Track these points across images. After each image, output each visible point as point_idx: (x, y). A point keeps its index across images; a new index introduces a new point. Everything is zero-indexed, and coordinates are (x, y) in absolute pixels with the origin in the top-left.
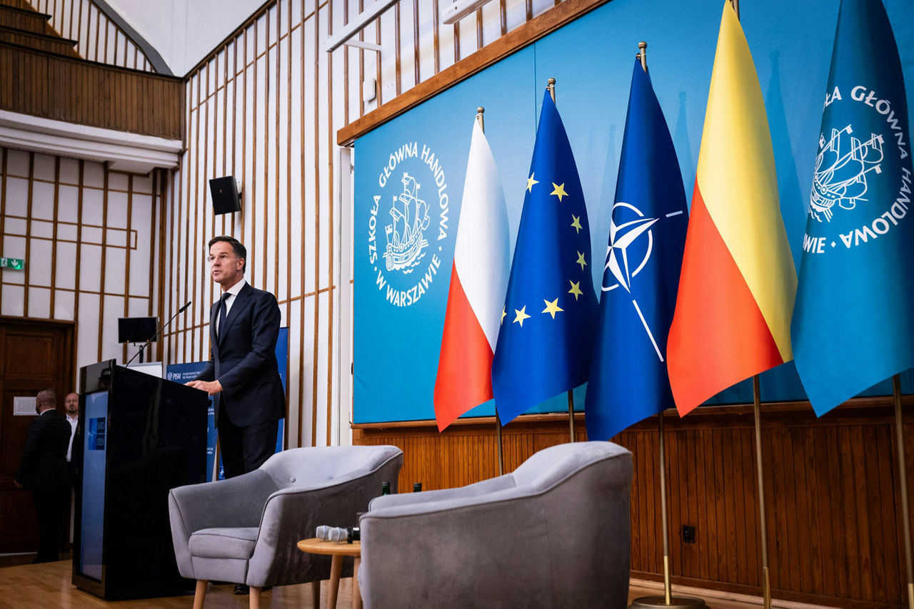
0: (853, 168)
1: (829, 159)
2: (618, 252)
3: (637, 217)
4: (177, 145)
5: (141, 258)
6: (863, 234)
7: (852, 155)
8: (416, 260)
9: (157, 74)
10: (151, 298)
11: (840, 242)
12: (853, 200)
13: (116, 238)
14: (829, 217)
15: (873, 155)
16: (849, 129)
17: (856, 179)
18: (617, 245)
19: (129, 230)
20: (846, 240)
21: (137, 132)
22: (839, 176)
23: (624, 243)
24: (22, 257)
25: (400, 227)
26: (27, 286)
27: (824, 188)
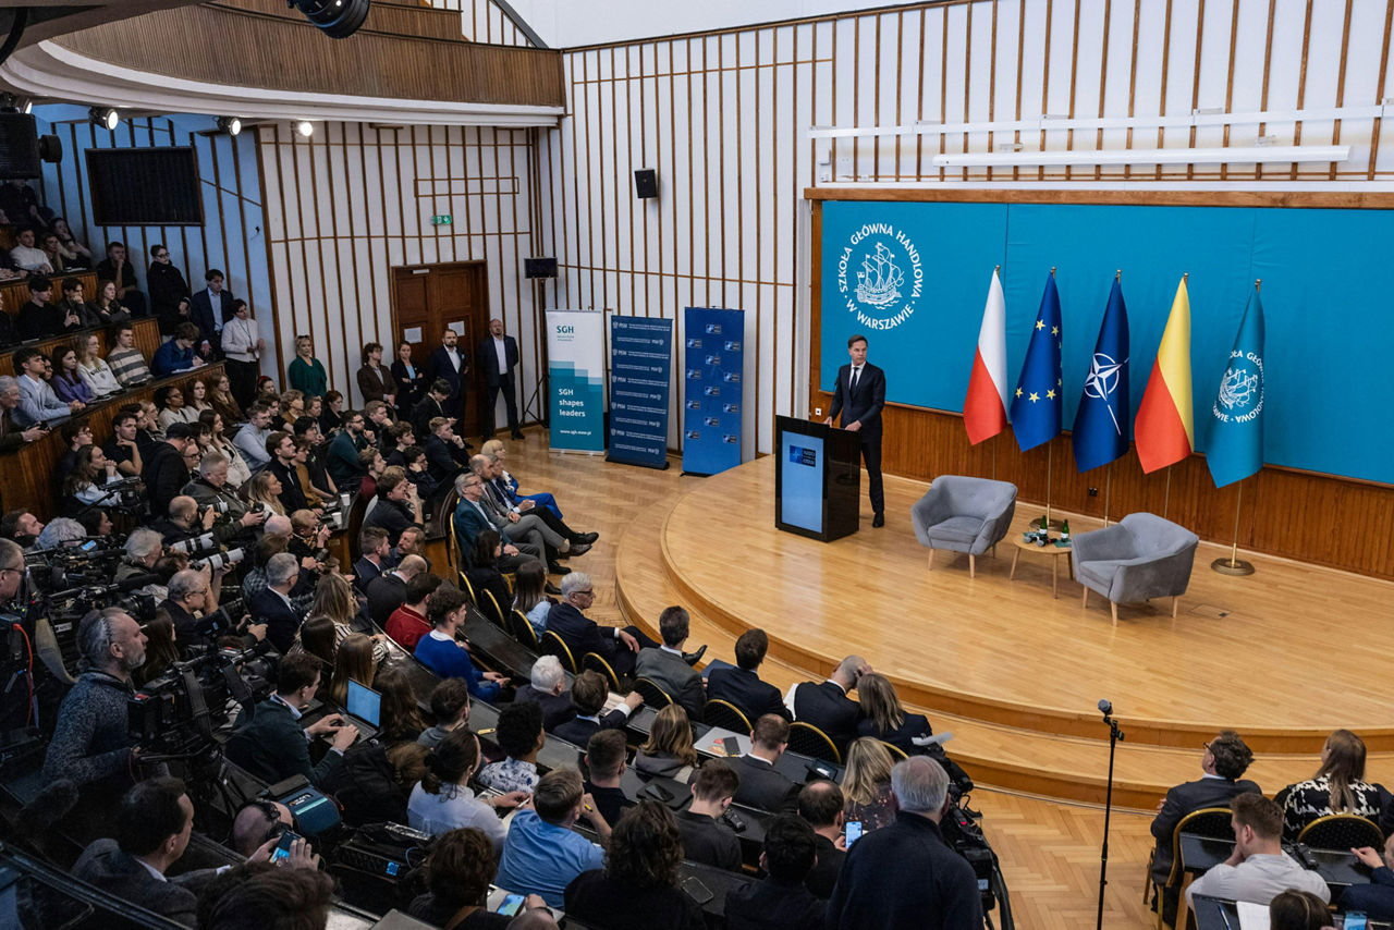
0: (1244, 389)
1: (1233, 382)
2: (1100, 380)
3: (1111, 363)
4: (559, 110)
5: (522, 199)
6: (1245, 418)
7: (1244, 383)
8: (889, 303)
9: (536, 48)
10: (531, 233)
11: (1235, 420)
12: (1242, 403)
13: (506, 186)
14: (1231, 407)
15: (1253, 384)
16: (1244, 371)
17: (1245, 394)
18: (1100, 375)
19: (513, 178)
20: (1238, 419)
21: (533, 104)
22: (1237, 391)
23: (1104, 376)
24: (448, 213)
25: (873, 276)
26: (453, 236)
27: (1230, 394)
